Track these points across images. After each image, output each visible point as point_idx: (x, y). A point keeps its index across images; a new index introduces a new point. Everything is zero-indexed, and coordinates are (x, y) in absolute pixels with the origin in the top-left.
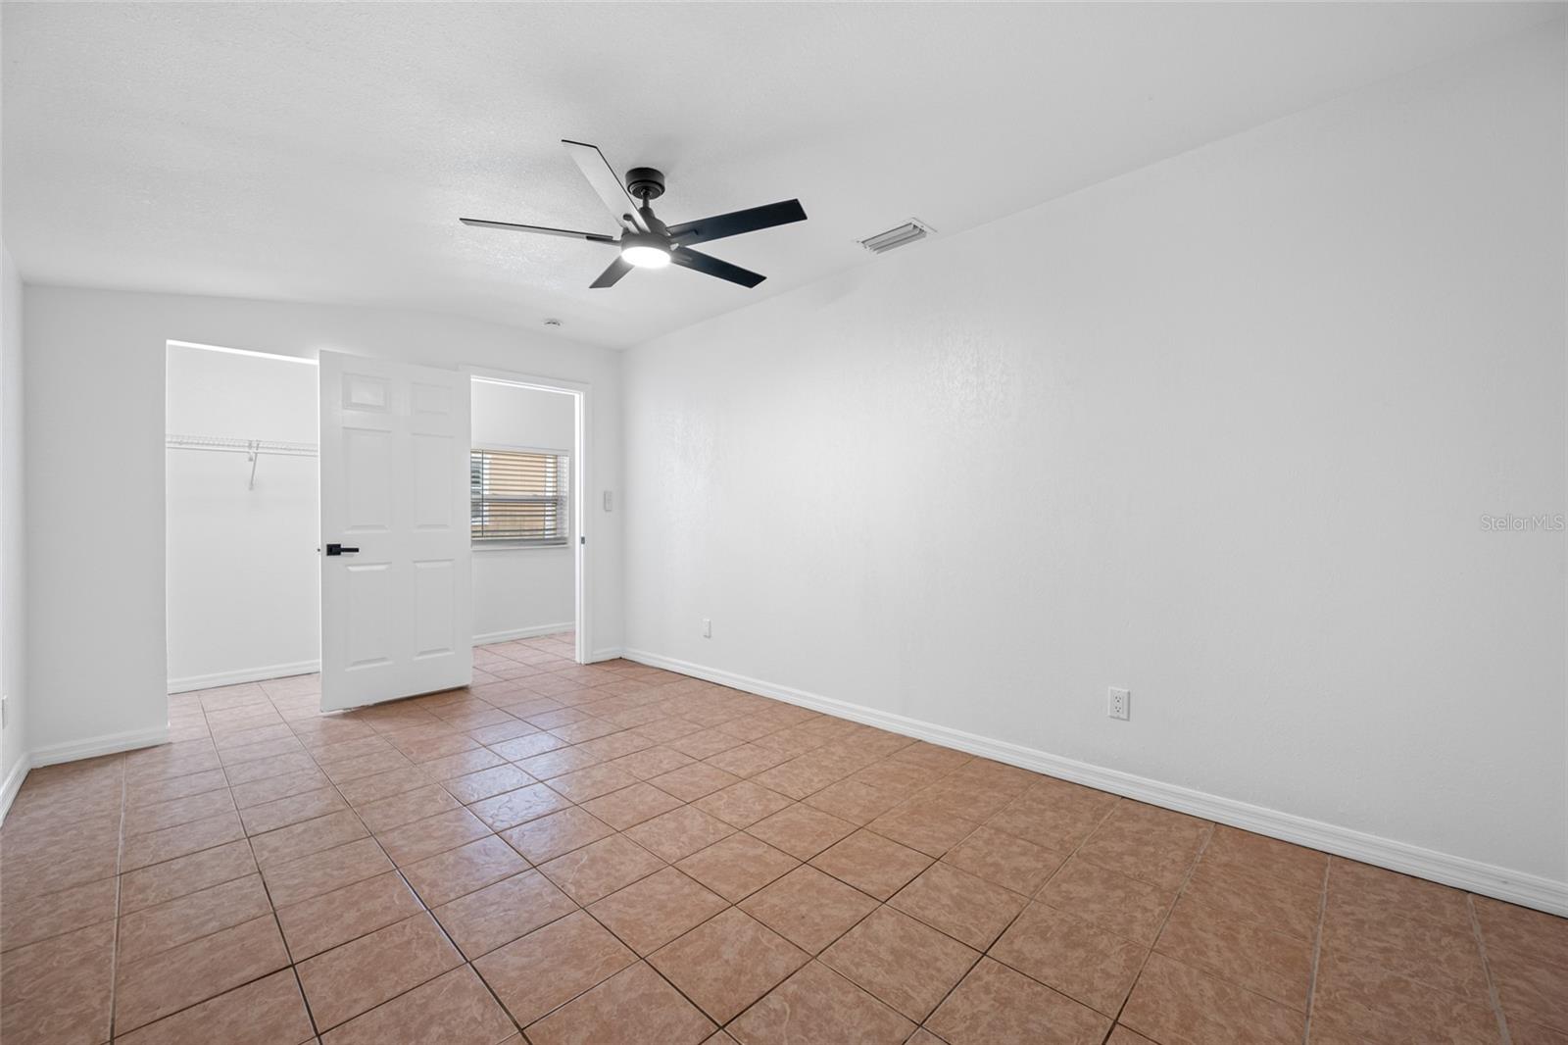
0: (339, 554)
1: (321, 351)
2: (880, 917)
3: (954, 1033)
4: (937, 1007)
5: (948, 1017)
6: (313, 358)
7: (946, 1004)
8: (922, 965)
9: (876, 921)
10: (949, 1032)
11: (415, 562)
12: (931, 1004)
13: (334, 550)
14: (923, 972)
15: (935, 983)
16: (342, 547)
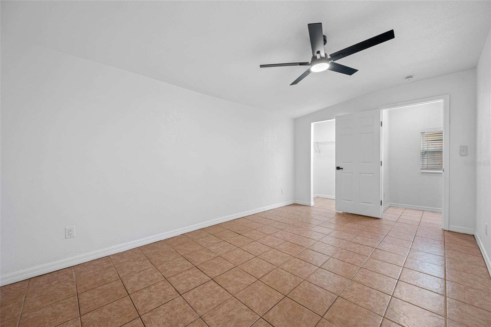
0: (339, 169)
1: (336, 116)
2: (251, 314)
3: (194, 325)
4: (206, 323)
5: (201, 325)
6: (334, 119)
7: (206, 326)
8: (225, 323)
9: (250, 313)
10: (195, 324)
11: (360, 173)
12: (207, 321)
13: (338, 168)
14: (221, 322)
15: (216, 325)
16: (340, 167)
